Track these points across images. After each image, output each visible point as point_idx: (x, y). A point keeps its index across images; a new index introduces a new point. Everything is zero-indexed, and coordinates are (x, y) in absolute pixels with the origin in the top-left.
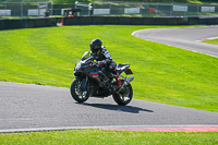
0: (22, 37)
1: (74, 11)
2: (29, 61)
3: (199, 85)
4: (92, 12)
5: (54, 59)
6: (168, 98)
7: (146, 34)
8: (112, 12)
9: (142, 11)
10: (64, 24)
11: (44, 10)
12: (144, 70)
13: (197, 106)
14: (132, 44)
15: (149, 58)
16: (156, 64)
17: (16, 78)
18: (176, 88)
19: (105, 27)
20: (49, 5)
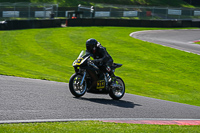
0: (29, 37)
1: (77, 13)
2: (36, 59)
3: (191, 83)
4: (93, 14)
5: (59, 57)
6: (163, 94)
7: (143, 35)
8: (112, 15)
9: (139, 14)
10: (68, 25)
11: (50, 12)
12: (141, 68)
13: (189, 102)
14: (130, 44)
15: (146, 58)
16: (152, 63)
17: (24, 73)
18: (170, 84)
19: (105, 28)
20: (55, 8)
